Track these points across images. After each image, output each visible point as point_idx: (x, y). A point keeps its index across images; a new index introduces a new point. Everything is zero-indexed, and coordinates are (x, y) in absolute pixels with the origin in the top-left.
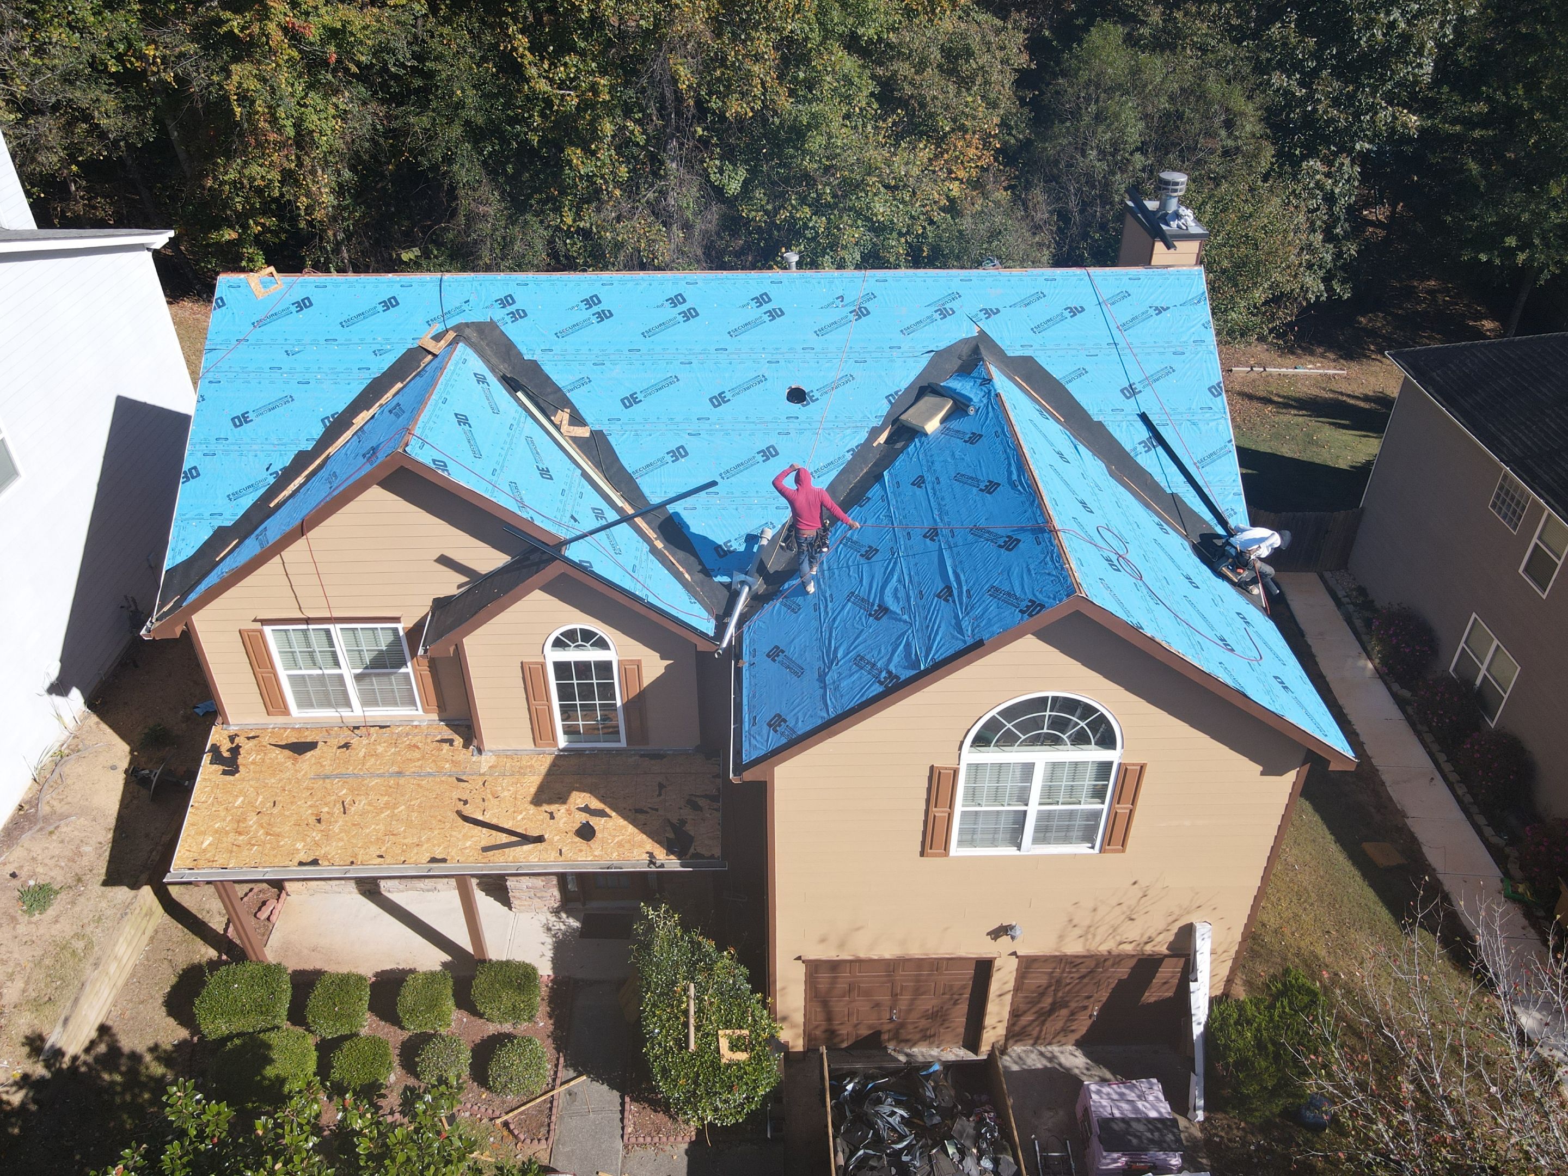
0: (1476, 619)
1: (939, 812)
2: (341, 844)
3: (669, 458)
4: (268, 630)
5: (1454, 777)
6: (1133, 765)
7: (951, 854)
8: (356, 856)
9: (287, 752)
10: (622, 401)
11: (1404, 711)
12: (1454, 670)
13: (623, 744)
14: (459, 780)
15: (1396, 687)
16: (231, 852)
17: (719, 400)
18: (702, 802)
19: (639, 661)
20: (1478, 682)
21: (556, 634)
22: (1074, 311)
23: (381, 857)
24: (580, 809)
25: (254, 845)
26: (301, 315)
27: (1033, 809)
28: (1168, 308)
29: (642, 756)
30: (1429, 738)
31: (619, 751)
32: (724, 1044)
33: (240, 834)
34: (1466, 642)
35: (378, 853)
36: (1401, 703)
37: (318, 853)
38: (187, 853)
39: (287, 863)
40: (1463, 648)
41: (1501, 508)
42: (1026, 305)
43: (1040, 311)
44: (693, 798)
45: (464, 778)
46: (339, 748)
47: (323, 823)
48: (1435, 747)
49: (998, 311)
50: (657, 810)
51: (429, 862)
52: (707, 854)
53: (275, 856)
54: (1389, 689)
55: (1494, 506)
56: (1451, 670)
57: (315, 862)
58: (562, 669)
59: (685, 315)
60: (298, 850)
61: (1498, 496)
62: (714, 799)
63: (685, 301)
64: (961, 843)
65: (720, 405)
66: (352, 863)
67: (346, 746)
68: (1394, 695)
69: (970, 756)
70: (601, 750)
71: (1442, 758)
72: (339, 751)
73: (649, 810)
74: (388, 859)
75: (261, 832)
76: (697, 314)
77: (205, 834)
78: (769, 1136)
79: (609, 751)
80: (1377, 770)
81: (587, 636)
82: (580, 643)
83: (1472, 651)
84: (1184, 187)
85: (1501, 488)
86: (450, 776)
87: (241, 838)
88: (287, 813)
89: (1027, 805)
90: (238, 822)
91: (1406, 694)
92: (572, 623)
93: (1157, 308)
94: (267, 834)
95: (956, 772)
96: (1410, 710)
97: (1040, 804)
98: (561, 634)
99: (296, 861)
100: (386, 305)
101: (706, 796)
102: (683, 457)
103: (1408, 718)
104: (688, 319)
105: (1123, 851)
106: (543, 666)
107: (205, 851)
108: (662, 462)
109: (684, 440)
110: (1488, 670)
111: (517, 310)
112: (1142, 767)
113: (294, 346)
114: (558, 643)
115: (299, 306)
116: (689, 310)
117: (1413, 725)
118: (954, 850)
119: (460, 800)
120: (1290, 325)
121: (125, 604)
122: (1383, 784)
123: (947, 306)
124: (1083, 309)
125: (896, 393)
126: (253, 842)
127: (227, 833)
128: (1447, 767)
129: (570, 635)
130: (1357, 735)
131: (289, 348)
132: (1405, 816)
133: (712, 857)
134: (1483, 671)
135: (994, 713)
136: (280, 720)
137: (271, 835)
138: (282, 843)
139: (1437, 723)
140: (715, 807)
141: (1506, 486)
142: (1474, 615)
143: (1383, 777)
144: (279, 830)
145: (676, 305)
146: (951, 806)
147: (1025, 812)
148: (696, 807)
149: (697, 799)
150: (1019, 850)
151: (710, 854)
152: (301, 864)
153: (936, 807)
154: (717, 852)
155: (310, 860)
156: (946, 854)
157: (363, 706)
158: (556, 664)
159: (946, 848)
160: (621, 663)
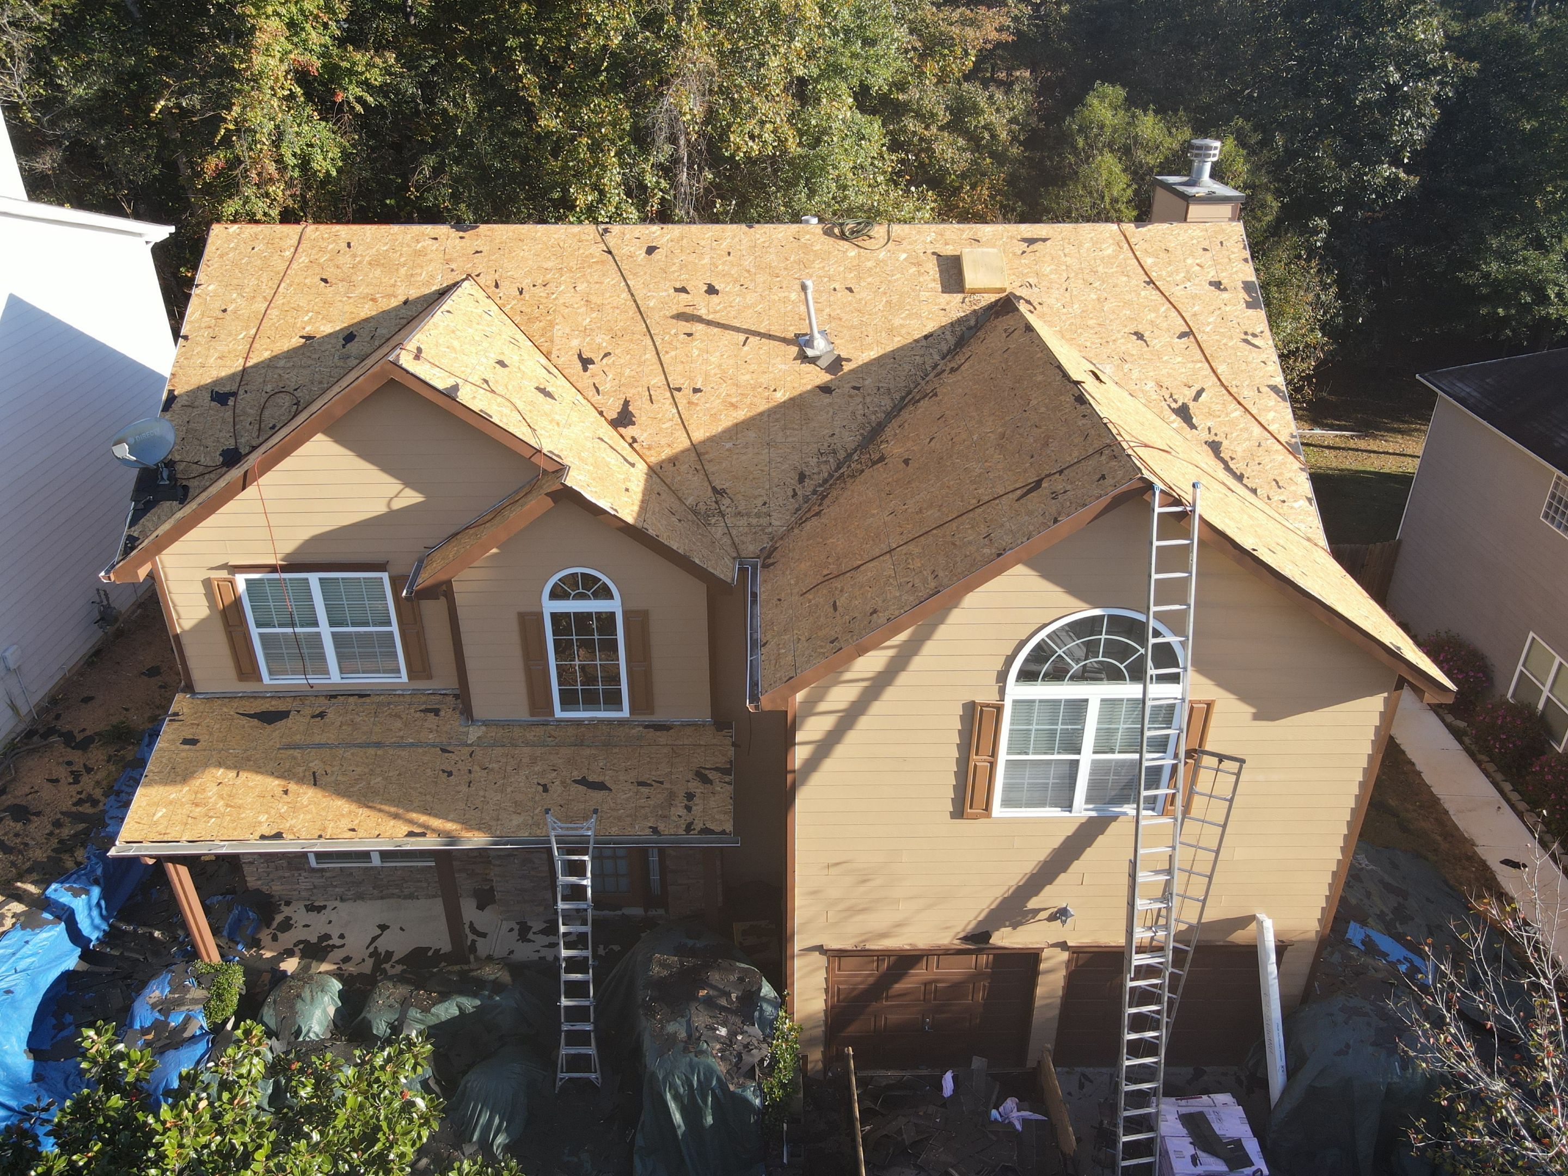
0: (1533, 639)
1: (979, 761)
2: (309, 817)
4: (240, 579)
5: (1522, 806)
6: (1200, 702)
7: (994, 815)
8: (324, 829)
9: (255, 722)
11: (1461, 742)
12: (1513, 696)
13: (625, 713)
14: (444, 751)
15: (1450, 718)
16: (186, 824)
18: (712, 775)
19: (647, 612)
20: (1541, 706)
21: (555, 580)
23: (353, 830)
24: (576, 782)
25: (211, 817)
27: (1087, 758)
29: (646, 727)
30: (1491, 768)
31: (621, 722)
33: (197, 805)
34: (1524, 665)
35: (350, 826)
36: (1458, 734)
37: (283, 826)
38: (137, 825)
39: (247, 837)
40: (1521, 671)
41: (1553, 518)
44: (703, 771)
45: (449, 749)
46: (313, 717)
47: (290, 794)
48: (1499, 777)
50: (662, 783)
51: (407, 835)
52: (718, 829)
53: (235, 829)
54: (1443, 721)
55: (1546, 516)
56: (1509, 695)
57: (278, 836)
58: (560, 621)
60: (260, 823)
61: (1550, 506)
62: (725, 772)
64: (1006, 803)
66: (320, 836)
67: (322, 715)
68: (1448, 726)
69: (1016, 691)
70: (602, 721)
71: (1507, 787)
72: (313, 720)
73: (653, 783)
74: (361, 833)
75: (221, 803)
77: (158, 806)
78: (785, 1161)
79: (610, 722)
80: (1439, 799)
81: (589, 580)
82: (581, 590)
83: (1532, 674)
84: (1217, 152)
85: (1553, 496)
86: (434, 746)
87: (198, 809)
88: (250, 784)
89: (1079, 753)
90: (196, 793)
91: (1462, 724)
92: (572, 567)
94: (227, 805)
95: (999, 709)
96: (1466, 740)
97: (1094, 753)
98: (559, 580)
99: (257, 835)
101: (717, 769)
103: (1467, 750)
105: (1187, 818)
106: (540, 615)
107: (156, 823)
110: (1551, 691)
112: (1209, 705)
114: (556, 591)
117: (1472, 755)
118: (997, 810)
119: (444, 771)
120: (1308, 378)
121: (98, 600)
122: (1446, 812)
126: (211, 814)
127: (182, 805)
128: (1514, 797)
129: (571, 582)
130: (1413, 764)
132: (1474, 845)
133: (723, 832)
134: (1546, 692)
135: (1042, 635)
136: (249, 687)
137: (231, 806)
138: (243, 815)
139: (1500, 749)
140: (727, 780)
141: (1558, 493)
142: (1531, 634)
143: (1446, 806)
144: (240, 802)
146: (994, 754)
147: (1078, 761)
148: (705, 780)
149: (707, 772)
150: (1070, 811)
151: (720, 829)
152: (263, 837)
153: (977, 754)
154: (729, 827)
155: (273, 832)
156: (989, 816)
157: (341, 672)
158: (552, 614)
159: (988, 807)
160: (625, 614)
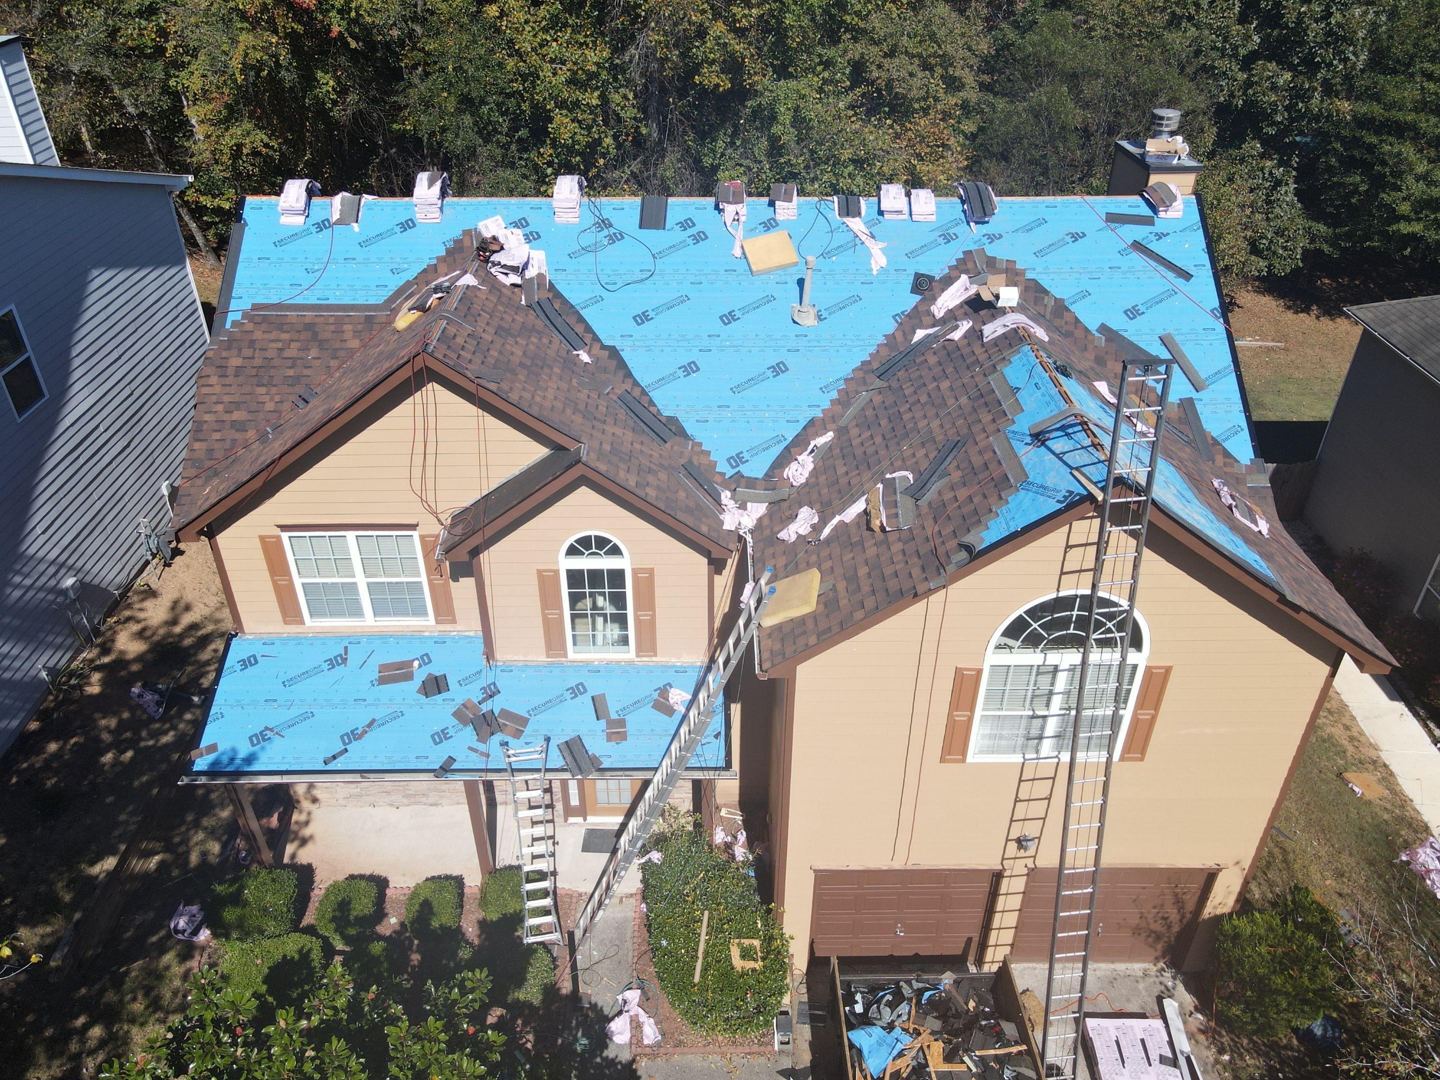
1: (960, 716)
3: (680, 373)
4: (285, 536)
5: (1423, 713)
6: (1160, 668)
7: (969, 759)
10: (634, 318)
12: (1418, 611)
13: (631, 655)
17: (729, 318)
19: (652, 569)
21: (571, 540)
22: (1076, 237)
26: (320, 235)
27: (1054, 714)
28: (1168, 234)
30: (1396, 676)
31: (627, 663)
32: (735, 952)
34: (1430, 585)
40: (1426, 590)
42: (1028, 231)
43: (1041, 238)
48: (1403, 685)
49: (1001, 236)
56: (1415, 611)
58: (575, 577)
59: (695, 238)
63: (694, 225)
64: (980, 748)
65: (730, 322)
69: (994, 658)
70: (610, 661)
71: (1410, 694)
76: (706, 238)
78: (776, 1048)
79: (617, 662)
80: (1348, 706)
81: (602, 542)
82: (594, 550)
84: (1177, 122)
89: (1048, 710)
92: (586, 530)
93: (1157, 234)
95: (979, 672)
97: (1062, 709)
98: (576, 541)
100: (403, 227)
102: (694, 372)
104: (698, 242)
105: (1142, 759)
106: (557, 572)
108: (673, 376)
109: (695, 356)
111: (531, 233)
112: (1168, 670)
113: (314, 264)
114: (572, 551)
115: (319, 227)
116: (698, 233)
118: (972, 756)
122: (1354, 719)
123: (951, 231)
124: (1084, 235)
125: (903, 313)
129: (585, 542)
131: (309, 266)
132: (1378, 749)
135: (1021, 611)
136: (294, 629)
139: (1406, 661)
143: (1354, 712)
145: (685, 229)
146: (972, 709)
147: (1046, 717)
153: (958, 711)
156: (963, 760)
157: (375, 615)
158: (568, 571)
159: (964, 753)
160: (635, 572)
